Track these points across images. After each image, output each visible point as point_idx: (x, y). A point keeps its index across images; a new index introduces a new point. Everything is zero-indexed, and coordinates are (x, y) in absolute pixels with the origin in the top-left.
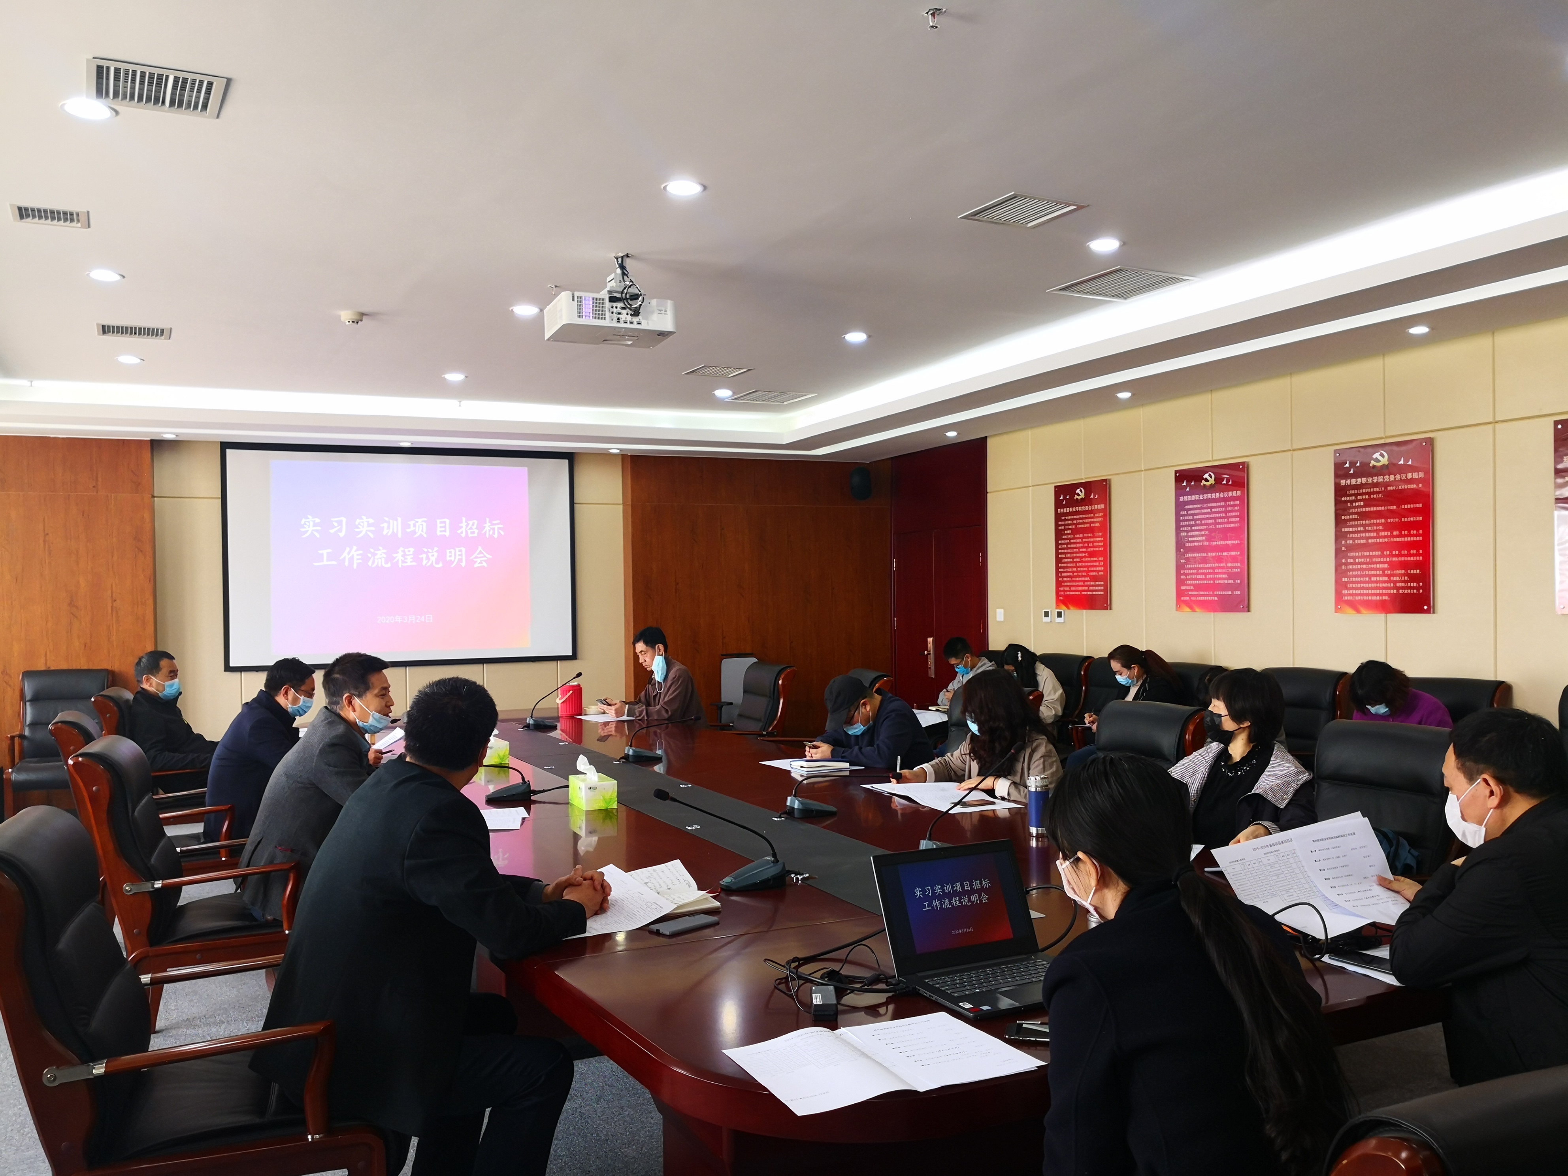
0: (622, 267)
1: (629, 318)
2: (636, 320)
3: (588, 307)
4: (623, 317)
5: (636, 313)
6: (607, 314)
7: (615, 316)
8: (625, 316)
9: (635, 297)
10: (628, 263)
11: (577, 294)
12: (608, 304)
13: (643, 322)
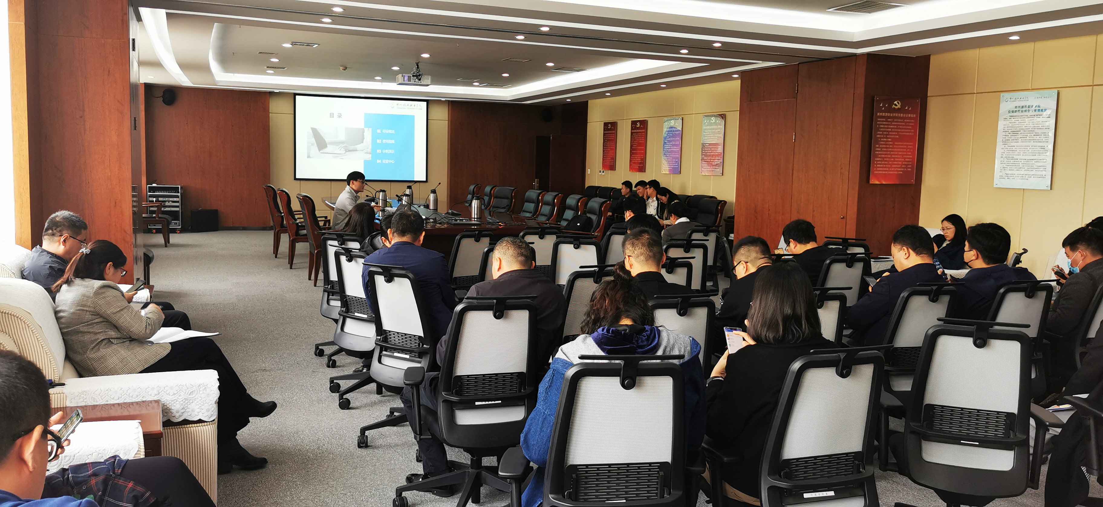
0: (417, 65)
1: (418, 81)
2: (420, 81)
3: (406, 78)
4: (416, 81)
5: (420, 80)
6: (412, 80)
7: (414, 81)
8: (417, 80)
9: (419, 75)
10: (419, 65)
11: (404, 75)
12: (412, 77)
13: (422, 82)
